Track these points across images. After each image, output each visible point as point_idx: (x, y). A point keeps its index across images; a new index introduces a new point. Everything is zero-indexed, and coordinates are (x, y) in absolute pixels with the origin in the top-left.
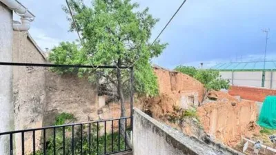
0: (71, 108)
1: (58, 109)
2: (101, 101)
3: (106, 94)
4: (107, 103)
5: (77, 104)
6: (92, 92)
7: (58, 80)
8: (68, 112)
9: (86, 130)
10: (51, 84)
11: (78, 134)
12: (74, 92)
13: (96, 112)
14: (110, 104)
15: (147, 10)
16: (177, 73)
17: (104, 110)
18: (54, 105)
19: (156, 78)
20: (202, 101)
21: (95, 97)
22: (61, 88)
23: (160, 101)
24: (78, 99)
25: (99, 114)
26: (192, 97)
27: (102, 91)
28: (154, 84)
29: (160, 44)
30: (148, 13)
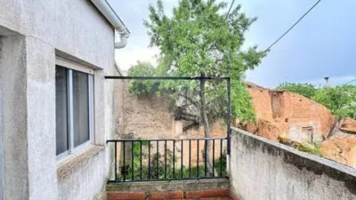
0: (146, 132)
1: (134, 132)
2: (178, 127)
3: (184, 119)
4: (185, 129)
5: (152, 129)
6: (168, 115)
7: (135, 102)
9: (162, 159)
10: (128, 105)
11: (153, 162)
12: (149, 115)
14: (189, 131)
15: (238, 8)
16: (282, 92)
18: (131, 128)
19: (251, 98)
20: (329, 136)
21: (170, 122)
22: (137, 110)
23: (257, 130)
24: (153, 123)
26: (310, 129)
27: (180, 115)
28: (249, 106)
29: (257, 51)
30: (240, 12)
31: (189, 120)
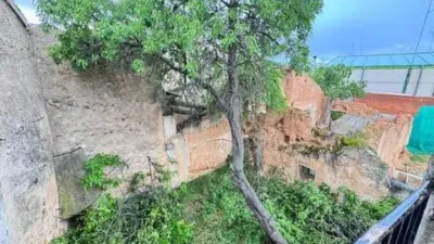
0: (111, 142)
1: (83, 146)
2: (169, 125)
3: (177, 112)
4: (180, 127)
5: (121, 135)
6: (152, 108)
8: (107, 151)
12: (112, 110)
13: (161, 147)
14: (185, 130)
17: (176, 141)
18: (73, 140)
21: (155, 119)
22: (82, 101)
24: (123, 124)
25: (166, 149)
27: (170, 105)
31: (184, 113)
